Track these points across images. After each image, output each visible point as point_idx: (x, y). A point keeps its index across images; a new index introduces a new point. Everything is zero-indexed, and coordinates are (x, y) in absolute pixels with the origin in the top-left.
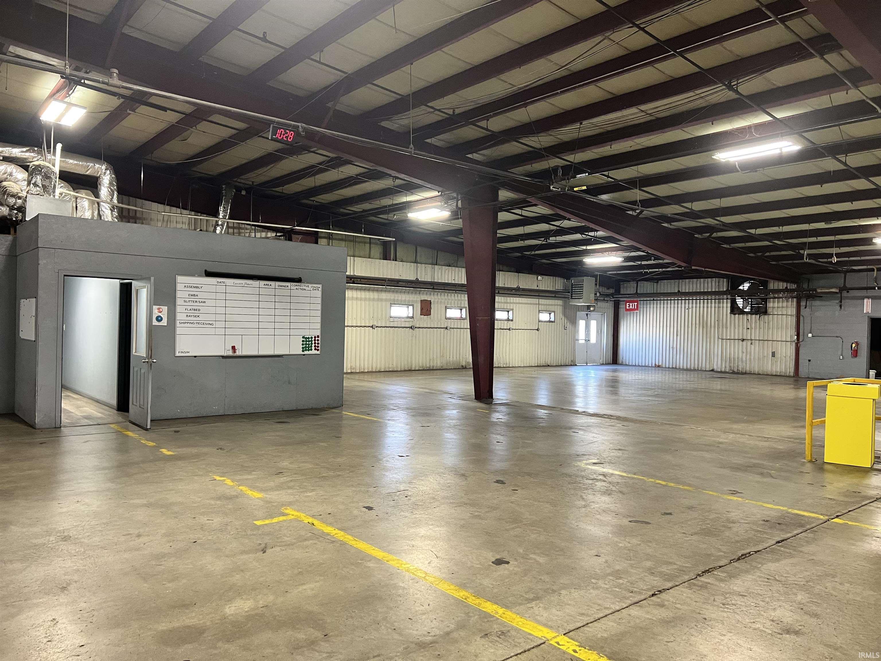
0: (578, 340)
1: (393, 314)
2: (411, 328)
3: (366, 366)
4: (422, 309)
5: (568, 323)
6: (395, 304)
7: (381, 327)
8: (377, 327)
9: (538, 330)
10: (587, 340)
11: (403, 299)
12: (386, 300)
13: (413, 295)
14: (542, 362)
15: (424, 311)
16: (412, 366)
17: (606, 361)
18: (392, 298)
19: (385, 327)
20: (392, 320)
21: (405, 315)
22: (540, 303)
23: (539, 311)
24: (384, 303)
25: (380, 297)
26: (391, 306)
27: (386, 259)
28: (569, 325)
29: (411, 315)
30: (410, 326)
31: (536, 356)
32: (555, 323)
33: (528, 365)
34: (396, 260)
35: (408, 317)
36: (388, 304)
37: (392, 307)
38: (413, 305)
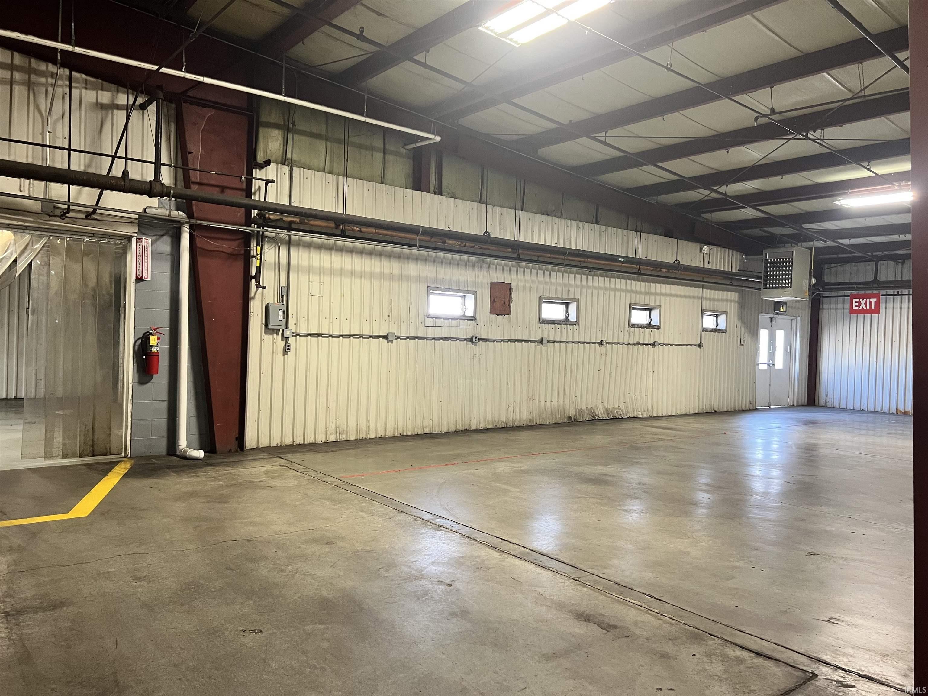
0: (758, 364)
1: (433, 310)
2: (471, 340)
3: (372, 425)
4: (493, 301)
5: (746, 335)
6: (437, 288)
7: (407, 338)
8: (398, 337)
9: (700, 346)
10: (771, 365)
11: (455, 278)
12: (418, 279)
13: (476, 272)
14: (706, 407)
15: (498, 304)
16: (471, 420)
17: (798, 402)
18: (432, 275)
19: (415, 338)
20: (430, 322)
21: (458, 313)
22: (704, 295)
23: (703, 311)
24: (413, 287)
25: (405, 273)
26: (428, 294)
27: (419, 190)
28: (747, 338)
29: (470, 313)
30: (469, 336)
31: (697, 394)
32: (727, 333)
33: (683, 412)
34: (440, 194)
35: (464, 318)
36: (423, 288)
37: (431, 297)
38: (475, 293)
